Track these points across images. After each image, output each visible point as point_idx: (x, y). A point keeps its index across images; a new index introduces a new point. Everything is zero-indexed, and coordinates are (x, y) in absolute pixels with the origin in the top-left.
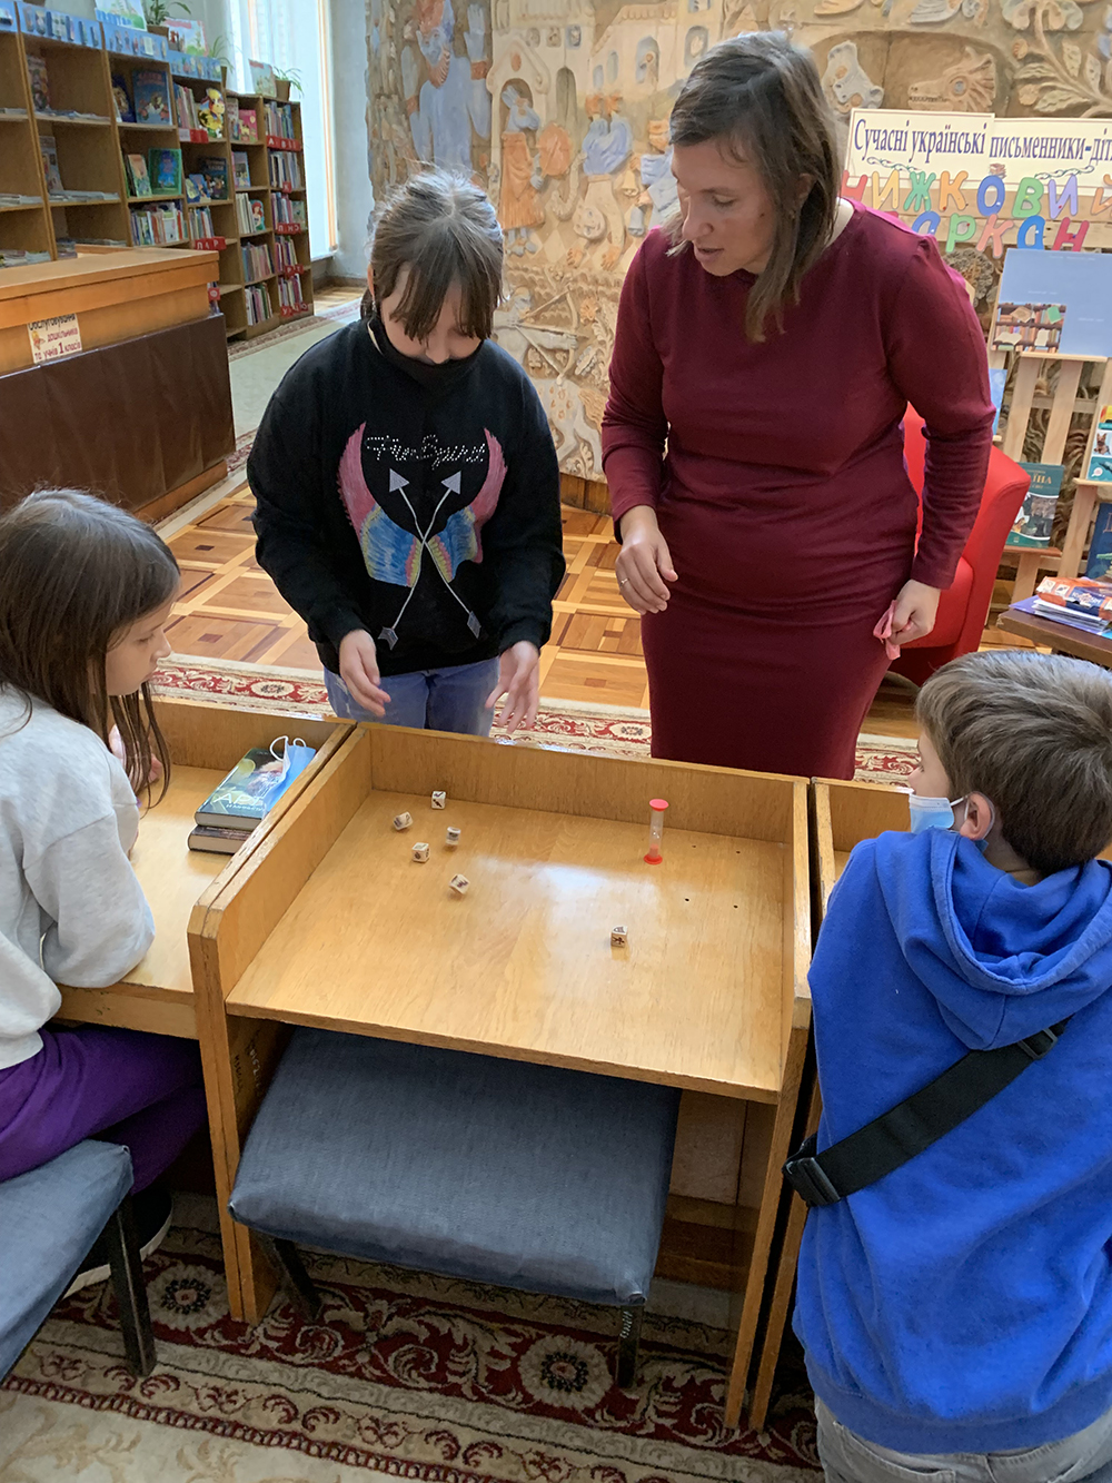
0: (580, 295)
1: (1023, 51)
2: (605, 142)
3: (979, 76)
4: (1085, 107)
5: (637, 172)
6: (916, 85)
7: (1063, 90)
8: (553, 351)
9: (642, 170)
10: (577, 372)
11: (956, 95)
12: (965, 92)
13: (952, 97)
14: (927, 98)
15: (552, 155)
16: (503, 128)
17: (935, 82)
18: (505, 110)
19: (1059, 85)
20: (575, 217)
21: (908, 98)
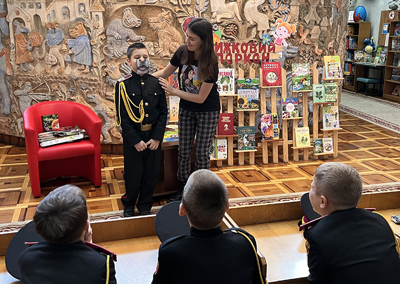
0: (50, 83)
1: (177, 10)
3: (167, 16)
6: (150, 19)
11: (161, 21)
12: (164, 20)
14: (154, 22)
15: (35, 40)
16: (14, 33)
17: (156, 18)
18: (15, 27)
20: (46, 59)
21: (149, 22)
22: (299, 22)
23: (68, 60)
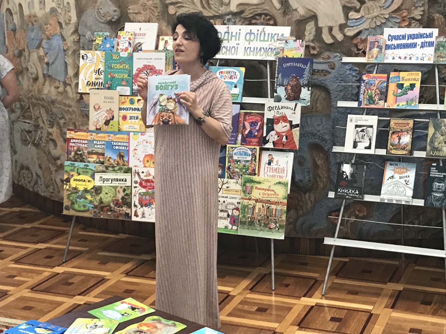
0: (34, 105)
2: (32, 35)
5: (43, 48)
6: (129, 8)
7: (186, 7)
8: (29, 132)
9: (45, 47)
10: (36, 142)
11: (144, 11)
12: (147, 9)
13: (142, 12)
14: (134, 13)
15: (20, 41)
16: (7, 30)
17: (136, 6)
18: (7, 22)
19: (184, 5)
21: (128, 13)
22: (429, 7)
23: (45, 72)
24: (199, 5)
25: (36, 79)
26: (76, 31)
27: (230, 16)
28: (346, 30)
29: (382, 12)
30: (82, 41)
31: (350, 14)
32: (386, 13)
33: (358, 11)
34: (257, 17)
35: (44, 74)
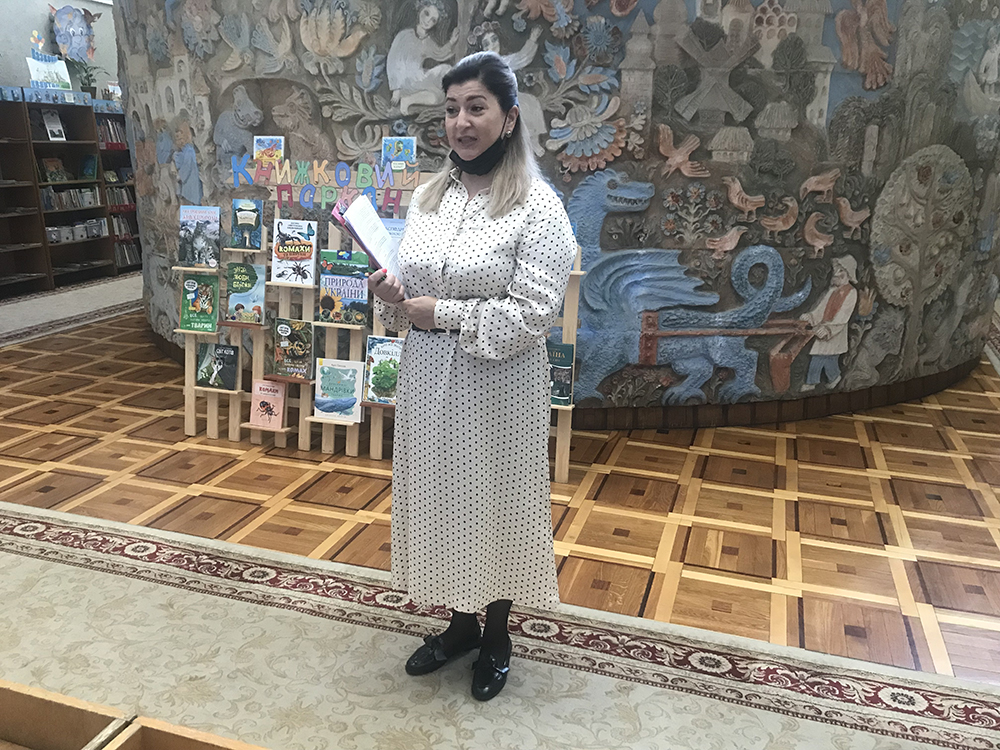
0: (169, 235)
1: (318, 86)
2: (162, 145)
3: (300, 102)
4: (360, 117)
6: (274, 108)
7: (344, 108)
8: (165, 268)
12: (295, 111)
13: (290, 114)
14: (280, 116)
16: (135, 140)
17: (282, 106)
18: (135, 129)
19: (342, 106)
21: (272, 116)
22: (653, 115)
23: (178, 193)
24: (361, 106)
25: (168, 202)
26: (211, 139)
27: (401, 121)
28: (548, 142)
29: (593, 120)
30: (218, 152)
31: (552, 122)
32: (599, 121)
33: (563, 118)
34: (435, 123)
35: (177, 196)
